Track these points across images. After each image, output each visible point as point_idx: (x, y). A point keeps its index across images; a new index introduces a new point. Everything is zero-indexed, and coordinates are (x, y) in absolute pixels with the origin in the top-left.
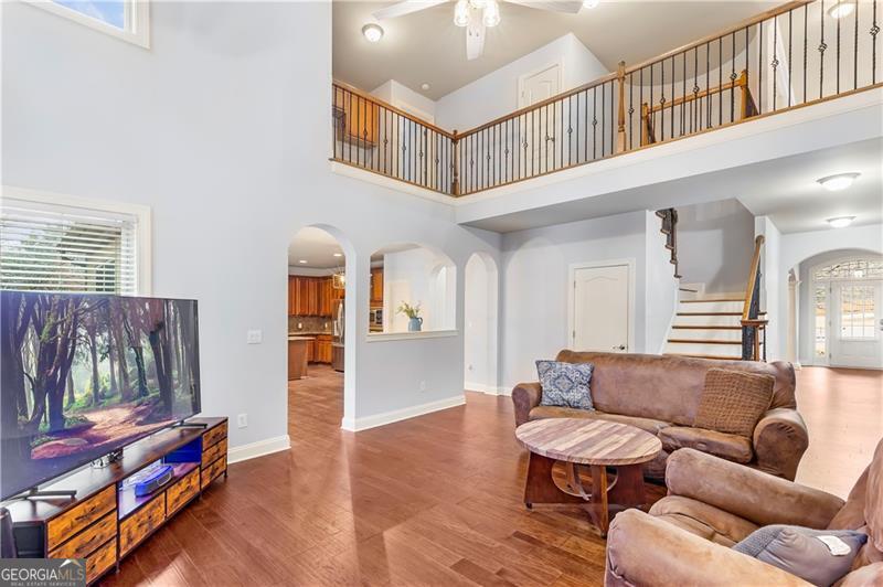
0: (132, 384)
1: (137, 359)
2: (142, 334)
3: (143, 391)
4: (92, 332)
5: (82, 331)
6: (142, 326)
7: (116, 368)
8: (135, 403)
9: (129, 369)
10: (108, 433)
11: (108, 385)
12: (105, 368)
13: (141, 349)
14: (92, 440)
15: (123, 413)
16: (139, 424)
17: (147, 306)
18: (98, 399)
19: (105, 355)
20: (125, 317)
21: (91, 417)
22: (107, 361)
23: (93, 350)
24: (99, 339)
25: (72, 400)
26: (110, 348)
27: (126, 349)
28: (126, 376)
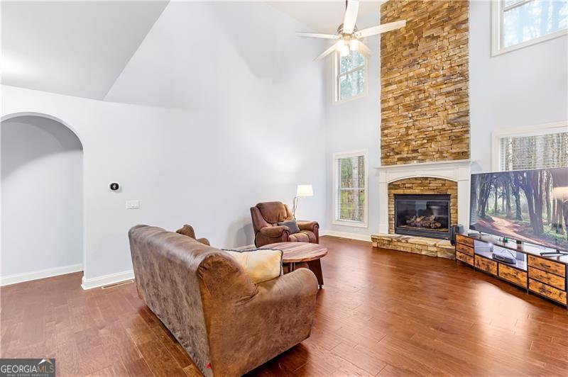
0: (512, 212)
1: (516, 201)
2: (520, 189)
3: (519, 217)
4: (496, 187)
5: (493, 186)
6: (521, 185)
7: (505, 202)
8: (514, 221)
9: (511, 205)
10: (499, 227)
11: (501, 209)
12: (500, 201)
13: (519, 196)
14: (493, 227)
15: (507, 223)
16: (515, 232)
17: (525, 175)
18: (496, 212)
19: (500, 196)
20: (511, 181)
21: (493, 218)
22: (501, 199)
23: (496, 194)
24: (499, 190)
25: (488, 210)
26: (503, 194)
27: (511, 196)
28: (509, 207)
